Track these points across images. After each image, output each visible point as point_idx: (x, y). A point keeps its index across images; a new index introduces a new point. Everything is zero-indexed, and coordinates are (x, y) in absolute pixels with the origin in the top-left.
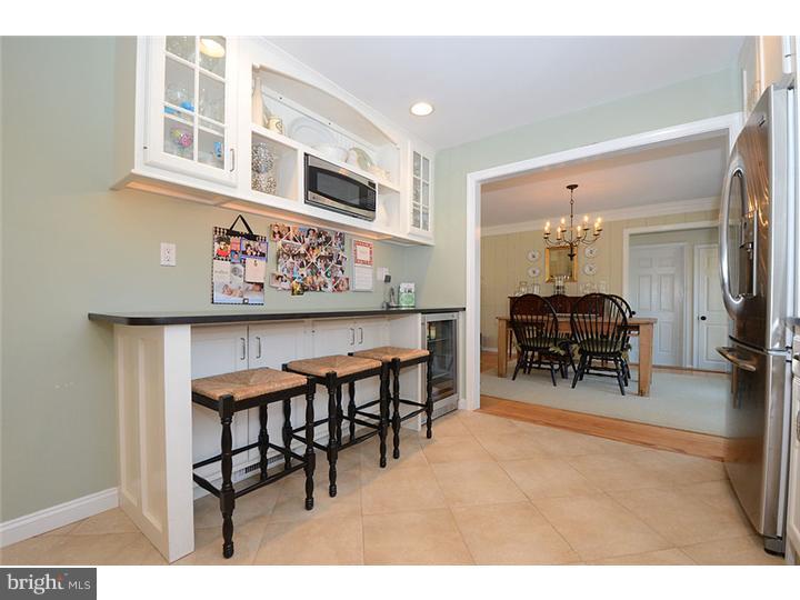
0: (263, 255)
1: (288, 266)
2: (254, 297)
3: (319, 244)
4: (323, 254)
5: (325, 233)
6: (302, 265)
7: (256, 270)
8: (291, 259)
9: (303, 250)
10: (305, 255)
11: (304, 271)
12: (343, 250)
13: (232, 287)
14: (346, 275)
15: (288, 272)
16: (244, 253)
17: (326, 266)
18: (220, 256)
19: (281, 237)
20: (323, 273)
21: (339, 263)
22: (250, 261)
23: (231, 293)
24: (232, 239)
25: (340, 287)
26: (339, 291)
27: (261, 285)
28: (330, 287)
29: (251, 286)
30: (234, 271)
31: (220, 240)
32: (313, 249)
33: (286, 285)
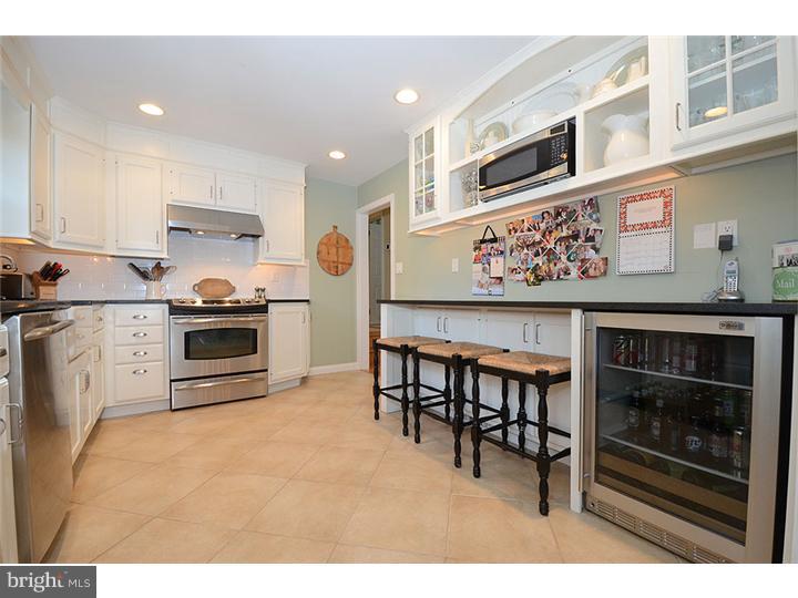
0: (502, 253)
1: (523, 256)
2: (497, 290)
3: (558, 225)
4: (564, 234)
5: (564, 208)
6: (537, 254)
7: (498, 267)
8: (526, 251)
9: (538, 237)
10: (540, 243)
11: (539, 260)
12: (598, 221)
13: (483, 282)
14: (603, 254)
15: (522, 263)
16: (490, 254)
17: (567, 248)
18: (476, 261)
19: (516, 232)
20: (564, 258)
21: (591, 239)
22: (493, 260)
23: (482, 287)
24: (483, 246)
25: (591, 272)
26: (589, 277)
27: (500, 279)
28: (574, 273)
29: (493, 280)
30: (484, 270)
31: (475, 249)
32: (550, 232)
33: (521, 276)
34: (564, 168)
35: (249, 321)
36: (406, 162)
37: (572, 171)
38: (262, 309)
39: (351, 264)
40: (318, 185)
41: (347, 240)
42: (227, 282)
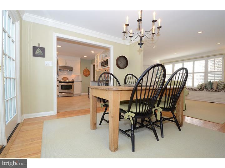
34: (107, 65)
35: (70, 84)
36: (95, 59)
37: (108, 65)
38: (73, 82)
39: (89, 75)
40: (83, 60)
41: (89, 70)
42: (67, 78)
